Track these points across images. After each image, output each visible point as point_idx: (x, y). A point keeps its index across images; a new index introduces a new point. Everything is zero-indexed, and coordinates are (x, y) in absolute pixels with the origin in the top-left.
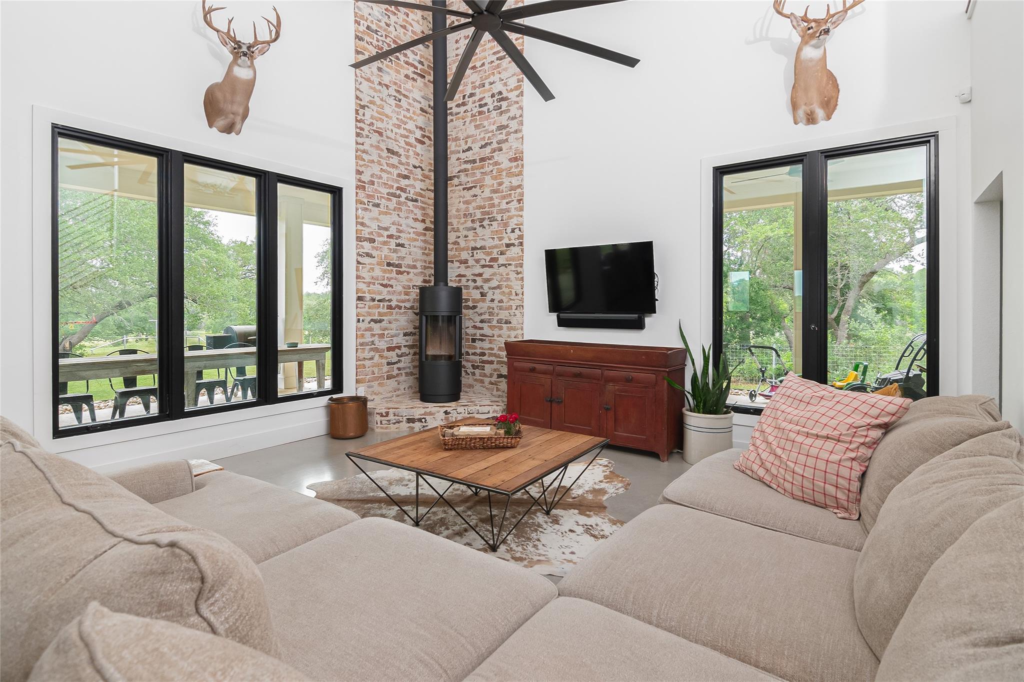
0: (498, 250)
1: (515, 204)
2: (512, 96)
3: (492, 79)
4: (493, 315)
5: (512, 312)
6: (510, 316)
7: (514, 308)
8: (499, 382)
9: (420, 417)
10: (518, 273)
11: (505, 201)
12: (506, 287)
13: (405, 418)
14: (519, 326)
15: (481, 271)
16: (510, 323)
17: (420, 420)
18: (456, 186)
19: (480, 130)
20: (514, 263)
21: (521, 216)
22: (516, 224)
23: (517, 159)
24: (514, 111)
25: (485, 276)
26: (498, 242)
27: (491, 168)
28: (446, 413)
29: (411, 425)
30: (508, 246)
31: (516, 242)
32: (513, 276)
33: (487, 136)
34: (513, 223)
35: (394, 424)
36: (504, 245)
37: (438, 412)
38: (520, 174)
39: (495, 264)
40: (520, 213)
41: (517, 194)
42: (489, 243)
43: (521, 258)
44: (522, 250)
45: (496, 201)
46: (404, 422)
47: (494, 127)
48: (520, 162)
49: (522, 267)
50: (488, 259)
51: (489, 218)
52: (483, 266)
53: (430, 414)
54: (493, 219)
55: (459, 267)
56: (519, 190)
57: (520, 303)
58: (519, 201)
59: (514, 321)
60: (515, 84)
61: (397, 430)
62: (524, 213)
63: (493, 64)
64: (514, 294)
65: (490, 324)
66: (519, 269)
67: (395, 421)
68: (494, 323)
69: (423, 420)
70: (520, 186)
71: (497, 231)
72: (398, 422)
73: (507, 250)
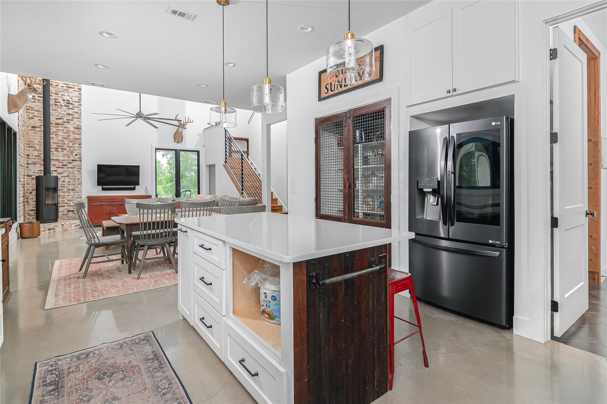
0: (67, 162)
1: (77, 145)
2: (76, 104)
3: (63, 93)
4: (64, 187)
5: (76, 186)
6: (75, 187)
7: (77, 184)
8: (68, 214)
9: (53, 228)
10: (79, 171)
11: (71, 143)
12: (72, 176)
13: (47, 229)
14: (80, 191)
15: (56, 169)
16: (75, 190)
17: (53, 229)
18: (38, 131)
19: (56, 112)
20: (77, 167)
21: (81, 150)
22: (78, 153)
23: (79, 128)
24: (76, 110)
25: (58, 171)
26: (67, 159)
27: (63, 128)
28: (62, 225)
29: (50, 231)
30: (73, 160)
31: (78, 160)
32: (76, 172)
33: (60, 115)
34: (76, 152)
35: (43, 231)
36: (71, 160)
37: (59, 225)
38: (80, 134)
39: (66, 167)
40: (80, 149)
41: (78, 142)
42: (61, 158)
43: (81, 166)
44: (81, 163)
45: (66, 142)
46: (47, 231)
47: (65, 113)
48: (80, 130)
49: (81, 169)
50: (61, 165)
51: (61, 148)
52: (57, 167)
53: (56, 226)
54: (63, 149)
55: (40, 167)
56: (79, 140)
57: (80, 182)
58: (80, 144)
59: (77, 189)
60: (77, 100)
61: (44, 234)
62: (82, 149)
63: (63, 88)
64: (77, 179)
65: (62, 191)
66: (80, 170)
67: (43, 230)
68: (65, 190)
69: (54, 229)
70: (80, 139)
71: (66, 154)
72: (45, 231)
73: (73, 162)
